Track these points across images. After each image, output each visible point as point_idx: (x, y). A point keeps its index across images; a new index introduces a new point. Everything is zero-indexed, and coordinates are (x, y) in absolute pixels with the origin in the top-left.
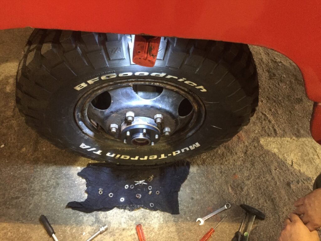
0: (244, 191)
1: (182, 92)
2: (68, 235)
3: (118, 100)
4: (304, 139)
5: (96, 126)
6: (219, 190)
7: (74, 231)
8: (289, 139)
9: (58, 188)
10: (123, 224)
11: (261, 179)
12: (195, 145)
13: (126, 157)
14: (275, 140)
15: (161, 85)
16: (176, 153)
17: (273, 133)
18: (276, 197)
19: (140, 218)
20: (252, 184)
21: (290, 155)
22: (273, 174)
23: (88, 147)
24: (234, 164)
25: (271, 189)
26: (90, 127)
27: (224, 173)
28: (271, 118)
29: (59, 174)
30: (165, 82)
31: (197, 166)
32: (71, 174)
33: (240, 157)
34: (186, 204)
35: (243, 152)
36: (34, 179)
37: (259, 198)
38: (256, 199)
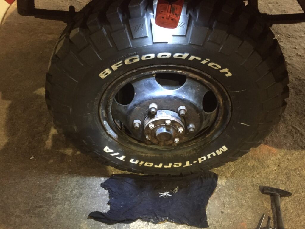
1: (206, 81)
3: (141, 92)
5: (120, 129)
6: (252, 205)
11: (300, 193)
12: (222, 148)
13: (150, 165)
15: (184, 72)
16: (203, 159)
23: (112, 151)
24: (267, 177)
26: (114, 128)
28: (303, 131)
29: (83, 185)
30: (188, 68)
31: (225, 178)
32: (94, 184)
33: (273, 171)
34: (215, 219)
35: (275, 165)
36: (58, 189)
37: (300, 214)
38: (296, 215)
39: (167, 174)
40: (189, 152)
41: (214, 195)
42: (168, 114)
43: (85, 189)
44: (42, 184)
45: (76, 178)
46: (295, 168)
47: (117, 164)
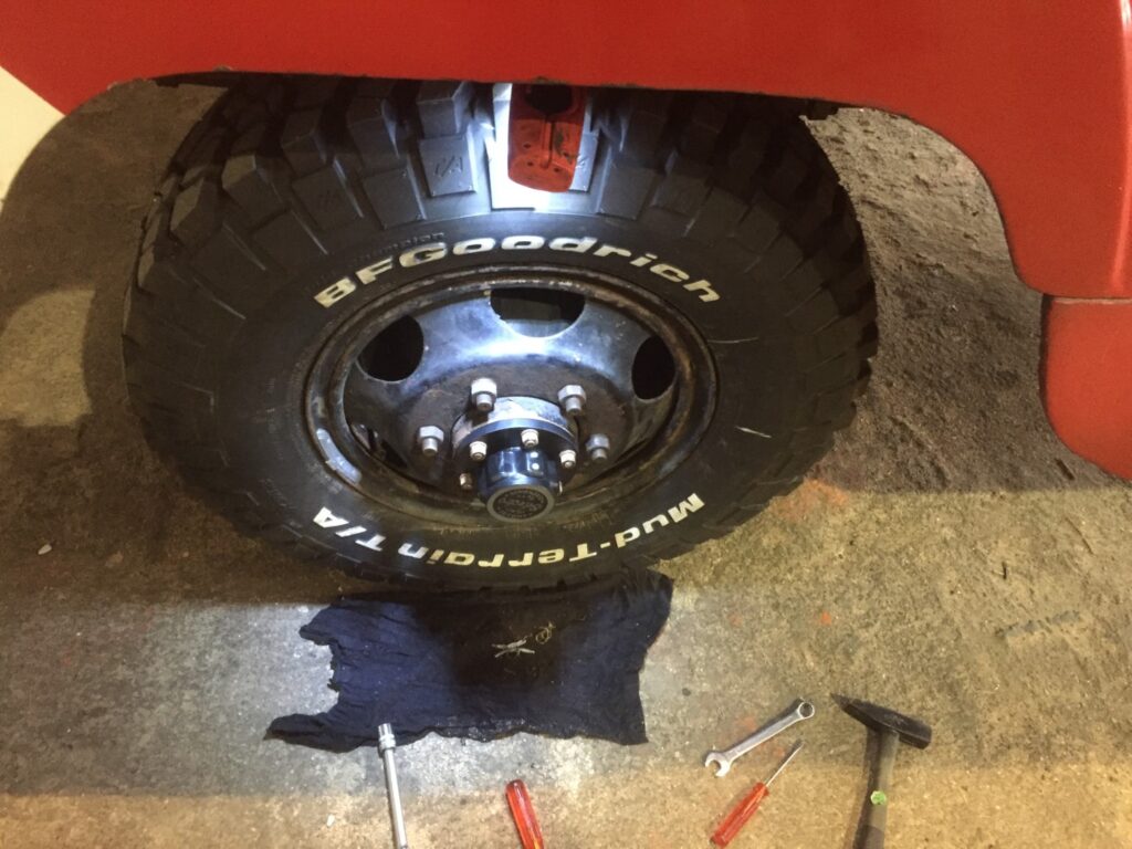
0: (857, 663)
1: (643, 312)
2: (277, 828)
3: (444, 344)
4: (1035, 496)
5: (367, 450)
6: (775, 664)
7: (296, 813)
8: (987, 497)
9: (238, 675)
10: (460, 783)
11: (909, 622)
12: (688, 502)
13: (463, 559)
14: (942, 502)
15: (578, 286)
16: (630, 535)
17: (934, 481)
18: (962, 680)
19: (515, 760)
20: (880, 641)
21: (994, 545)
22: (944, 607)
23: (342, 522)
24: (817, 579)
25: (945, 653)
26: (349, 450)
27: (786, 607)
28: (924, 433)
29: (239, 632)
30: (591, 275)
31: (695, 589)
32: (278, 629)
33: (835, 559)
34: (666, 712)
35: (841, 540)
36: (152, 649)
37: (907, 684)
38: (897, 688)
39: (519, 584)
40: (587, 517)
41: (662, 641)
42: (530, 409)
43: (247, 647)
44: (92, 638)
45: (214, 613)
46: (897, 547)
47: (359, 561)
